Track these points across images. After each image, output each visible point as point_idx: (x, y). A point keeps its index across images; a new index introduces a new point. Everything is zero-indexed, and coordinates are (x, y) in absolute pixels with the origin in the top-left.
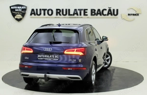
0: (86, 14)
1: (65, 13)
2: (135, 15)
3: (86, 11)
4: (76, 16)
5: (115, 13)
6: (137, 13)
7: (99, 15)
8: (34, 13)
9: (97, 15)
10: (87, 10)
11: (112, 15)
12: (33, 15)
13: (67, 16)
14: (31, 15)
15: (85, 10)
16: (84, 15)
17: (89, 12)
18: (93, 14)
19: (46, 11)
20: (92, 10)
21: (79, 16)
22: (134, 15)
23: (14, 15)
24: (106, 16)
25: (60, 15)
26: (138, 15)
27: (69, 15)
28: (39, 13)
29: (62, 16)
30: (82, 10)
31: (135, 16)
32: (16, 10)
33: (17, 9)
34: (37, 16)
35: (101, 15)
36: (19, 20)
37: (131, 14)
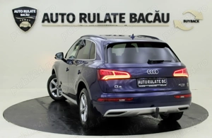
0: (123, 20)
1: (92, 20)
2: (194, 21)
3: (123, 16)
4: (108, 23)
5: (165, 20)
6: (197, 18)
7: (141, 22)
8: (47, 18)
9: (139, 22)
10: (124, 14)
11: (160, 22)
12: (46, 22)
13: (96, 23)
14: (43, 21)
15: (121, 15)
16: (121, 21)
17: (127, 18)
18: (133, 20)
19: (65, 17)
20: (131, 15)
21: (113, 23)
22: (192, 21)
23: (18, 22)
25: (85, 22)
26: (198, 21)
27: (99, 21)
28: (54, 20)
29: (88, 24)
30: (117, 14)
31: (194, 23)
32: (21, 15)
33: (23, 13)
34: (51, 23)
35: (144, 22)
36: (26, 29)
37: (189, 21)
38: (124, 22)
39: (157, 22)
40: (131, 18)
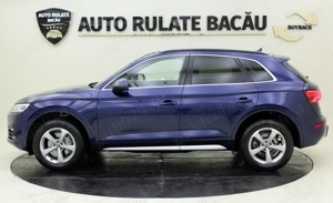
0: (197, 26)
1: (151, 26)
2: (304, 28)
3: (197, 21)
4: (175, 31)
5: (261, 25)
6: (309, 23)
7: (224, 29)
8: (86, 25)
9: (220, 29)
10: (199, 18)
11: (252, 29)
12: (84, 30)
13: (157, 31)
14: (80, 29)
15: (194, 18)
16: (194, 29)
17: (203, 24)
18: (213, 26)
19: (112, 22)
20: (209, 18)
21: (182, 32)
22: (300, 27)
23: (44, 31)
24: (241, 32)
25: (142, 29)
26: (310, 28)
27: (161, 29)
28: (96, 27)
29: (146, 32)
30: (189, 18)
31: (303, 31)
32: (49, 20)
33: (51, 18)
34: (92, 32)
35: (229, 29)
36: (55, 41)
37: (296, 27)
38: (199, 29)
39: (248, 29)
40: (209, 23)
